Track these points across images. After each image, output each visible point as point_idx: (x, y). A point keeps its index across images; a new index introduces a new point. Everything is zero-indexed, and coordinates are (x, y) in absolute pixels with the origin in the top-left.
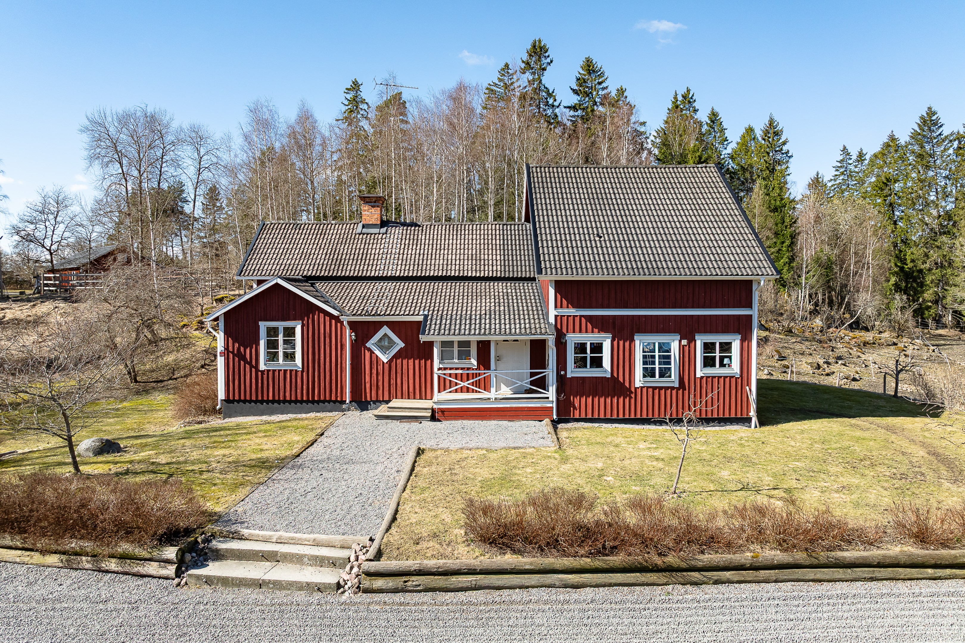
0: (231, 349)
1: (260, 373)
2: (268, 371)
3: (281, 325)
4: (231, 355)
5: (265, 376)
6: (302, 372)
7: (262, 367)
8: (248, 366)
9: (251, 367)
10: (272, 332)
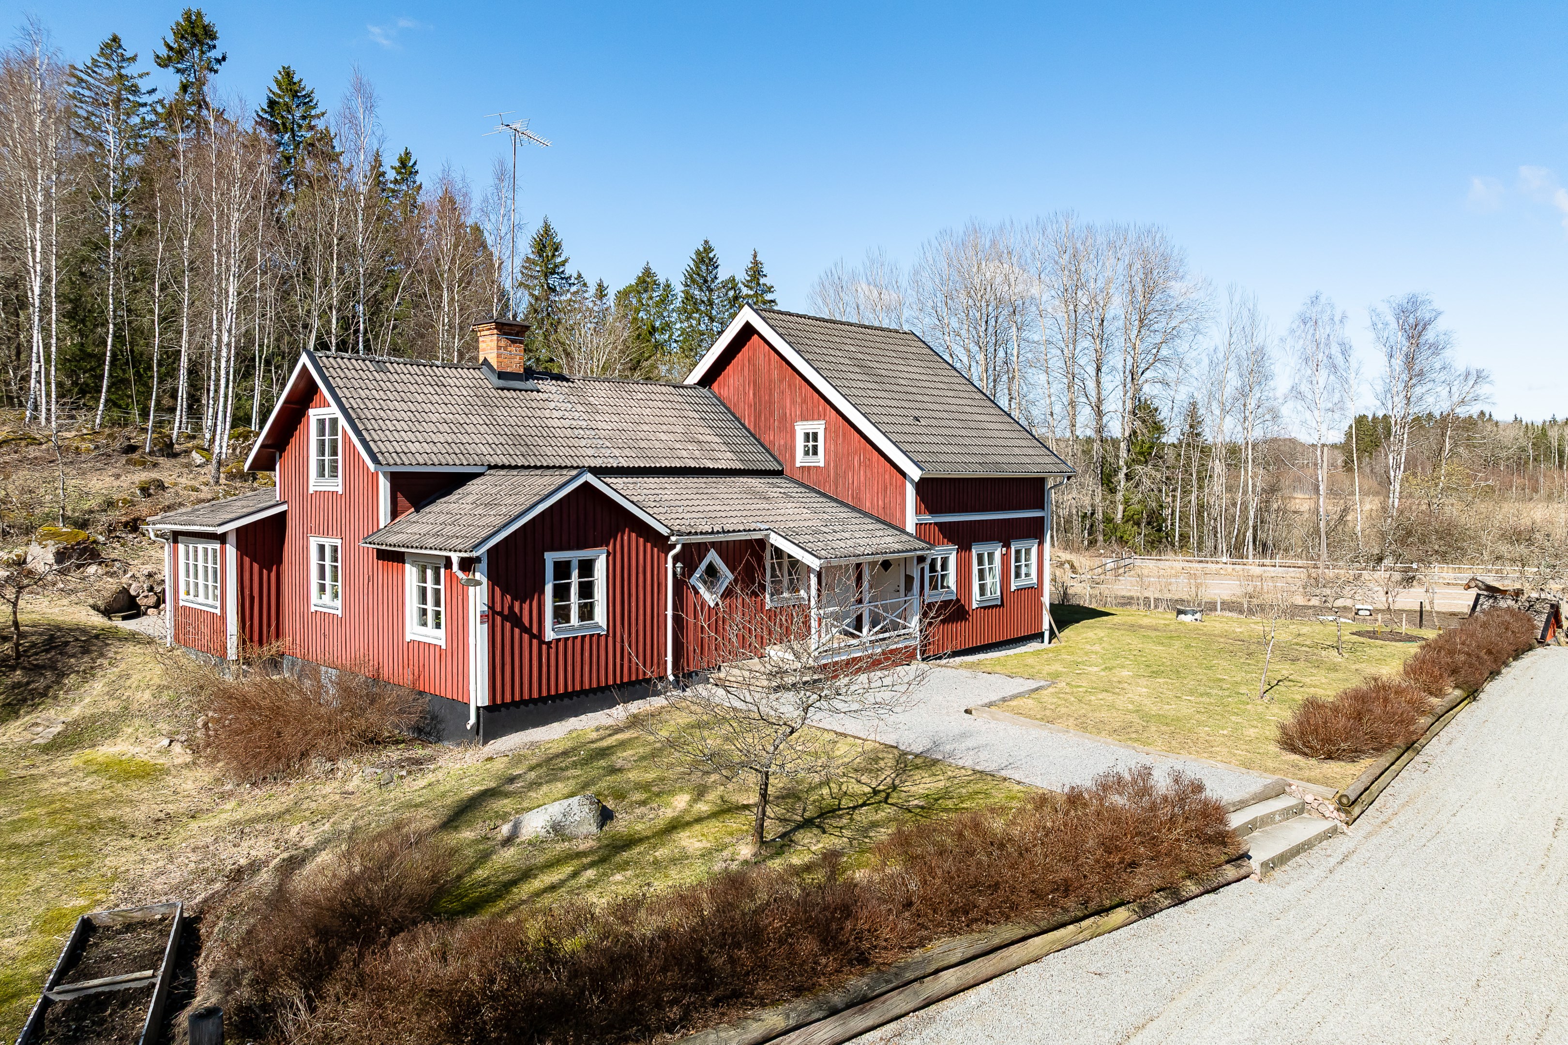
0: (498, 608)
1: (544, 647)
2: (558, 640)
3: (574, 556)
4: (498, 619)
5: (553, 651)
6: (607, 636)
7: (550, 635)
8: (526, 637)
9: (532, 636)
10: (562, 570)
